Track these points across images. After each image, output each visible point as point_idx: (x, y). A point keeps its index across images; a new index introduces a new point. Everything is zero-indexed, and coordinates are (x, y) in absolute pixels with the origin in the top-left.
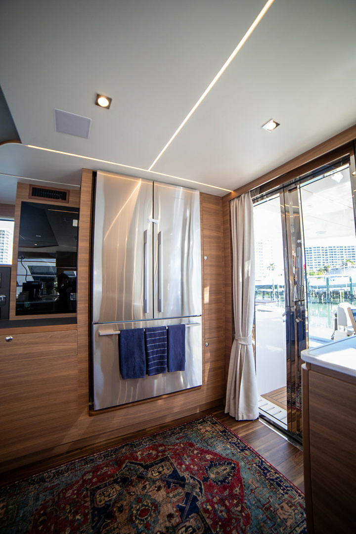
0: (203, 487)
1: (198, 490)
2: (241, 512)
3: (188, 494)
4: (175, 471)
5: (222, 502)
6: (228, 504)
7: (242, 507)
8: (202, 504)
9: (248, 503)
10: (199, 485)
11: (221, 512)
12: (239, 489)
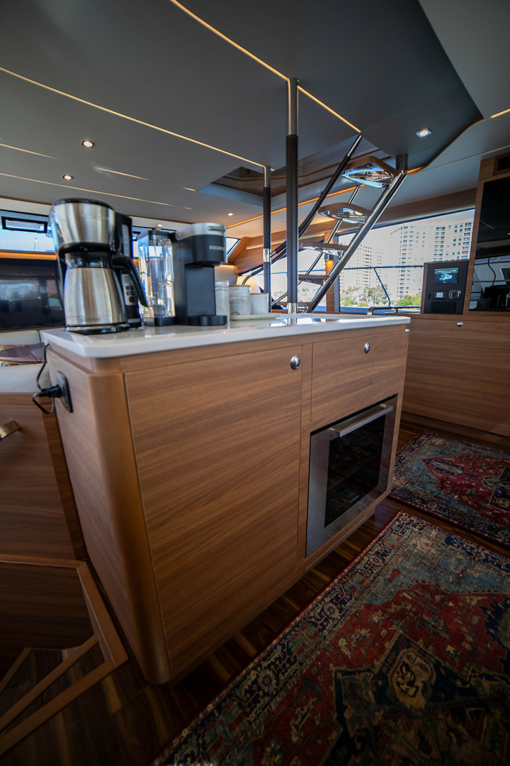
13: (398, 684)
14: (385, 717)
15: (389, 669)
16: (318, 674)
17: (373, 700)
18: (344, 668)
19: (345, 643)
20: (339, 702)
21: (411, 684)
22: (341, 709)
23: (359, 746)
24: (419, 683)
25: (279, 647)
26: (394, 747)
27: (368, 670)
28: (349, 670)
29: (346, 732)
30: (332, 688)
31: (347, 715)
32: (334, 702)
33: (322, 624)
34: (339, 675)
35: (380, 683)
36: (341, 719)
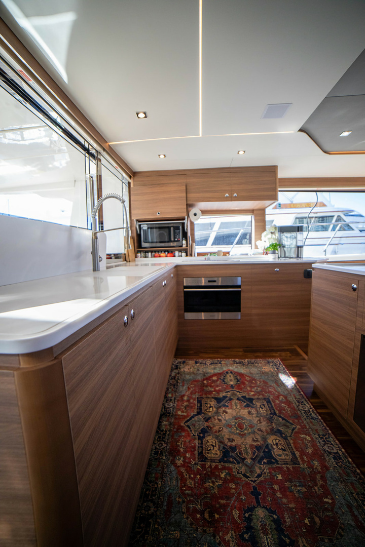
13: (279, 440)
14: (273, 427)
15: (287, 443)
16: (298, 421)
17: (280, 428)
18: (296, 430)
19: (307, 439)
20: (285, 420)
21: (277, 444)
22: (283, 419)
23: (271, 416)
24: (275, 447)
25: (317, 417)
26: (265, 423)
27: (290, 436)
28: (294, 431)
29: (276, 415)
30: (291, 421)
31: (280, 419)
32: (286, 418)
33: (323, 438)
34: (294, 426)
35: (284, 435)
36: (280, 417)
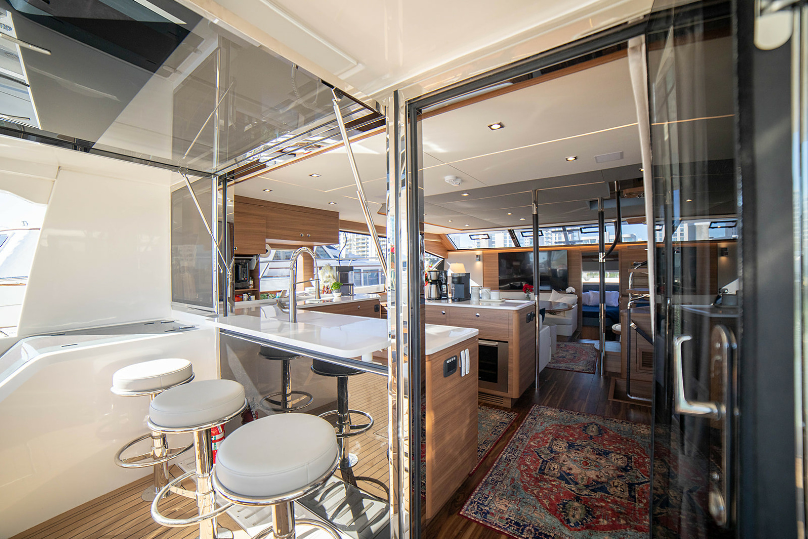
0: (573, 492)
1: (573, 489)
2: (533, 490)
3: (577, 483)
4: (609, 493)
5: (551, 490)
6: (545, 490)
7: (534, 493)
8: (561, 483)
9: (531, 497)
10: (577, 492)
11: (545, 484)
12: (546, 505)
